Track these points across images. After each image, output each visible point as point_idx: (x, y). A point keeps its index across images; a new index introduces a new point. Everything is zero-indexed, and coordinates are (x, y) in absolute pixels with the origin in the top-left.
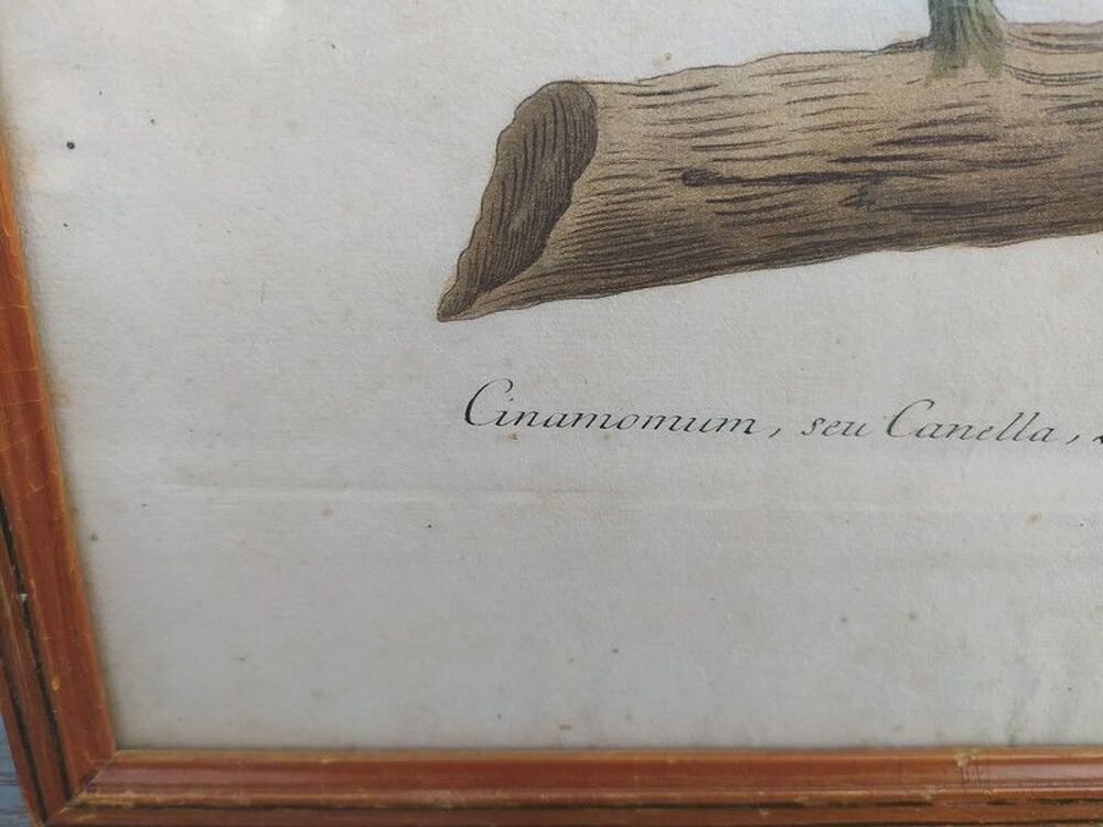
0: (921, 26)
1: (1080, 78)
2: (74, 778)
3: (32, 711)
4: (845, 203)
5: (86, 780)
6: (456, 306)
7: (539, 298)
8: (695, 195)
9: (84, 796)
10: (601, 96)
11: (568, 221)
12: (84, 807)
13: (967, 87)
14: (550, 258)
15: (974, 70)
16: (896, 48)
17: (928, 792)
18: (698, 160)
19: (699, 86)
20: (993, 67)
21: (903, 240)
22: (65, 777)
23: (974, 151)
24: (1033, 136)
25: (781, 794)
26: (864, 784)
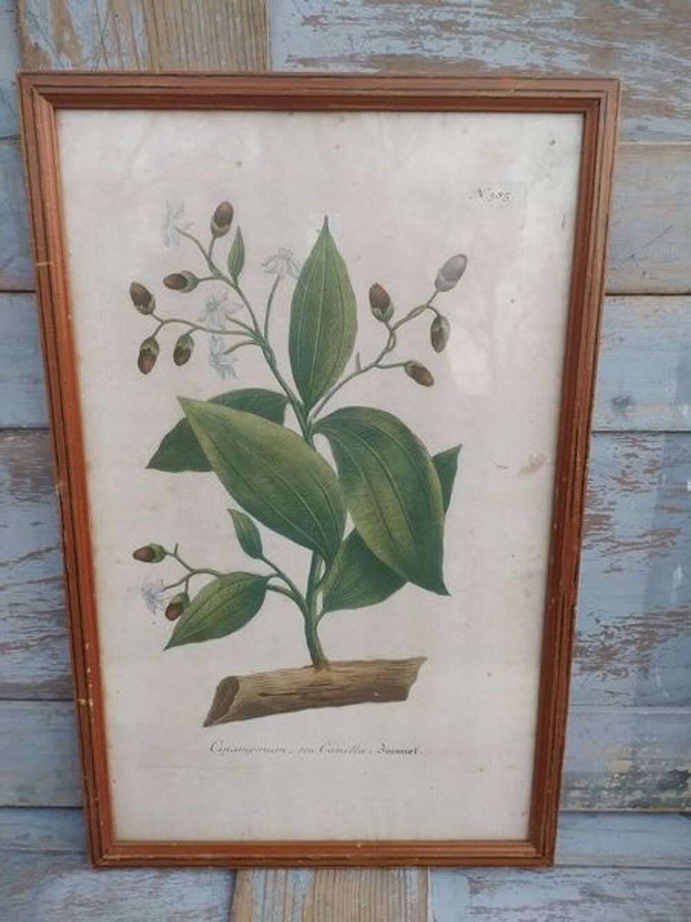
0: (311, 663)
1: (348, 672)
2: (103, 852)
3: (95, 832)
4: (301, 698)
5: (107, 851)
6: (208, 724)
7: (227, 721)
8: (264, 698)
9: (105, 857)
10: (239, 679)
11: (234, 704)
12: (106, 860)
13: (323, 674)
14: (230, 712)
15: (324, 671)
16: (306, 667)
17: (348, 856)
18: (264, 691)
19: (261, 676)
20: (328, 670)
21: (315, 706)
22: (101, 850)
23: (329, 687)
24: (343, 683)
25: (305, 855)
26: (331, 852)
